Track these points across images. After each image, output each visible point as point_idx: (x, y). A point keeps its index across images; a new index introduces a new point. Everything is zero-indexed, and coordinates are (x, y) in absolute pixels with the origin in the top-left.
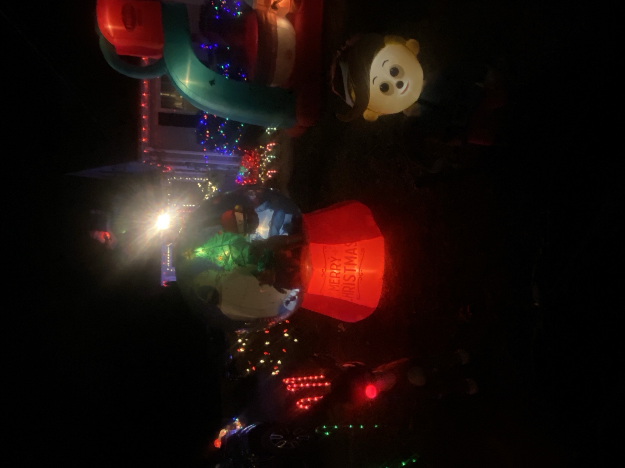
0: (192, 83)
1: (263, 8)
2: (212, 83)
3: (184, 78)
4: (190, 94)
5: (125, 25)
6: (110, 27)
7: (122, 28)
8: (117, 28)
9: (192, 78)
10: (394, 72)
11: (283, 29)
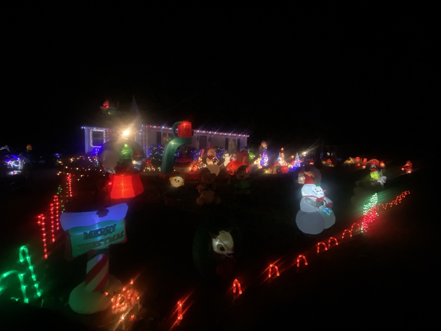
0: (173, 145)
1: (193, 163)
2: (173, 150)
3: (174, 142)
4: (169, 144)
5: (185, 129)
6: (185, 124)
7: (185, 128)
8: (185, 126)
9: (173, 144)
10: (178, 181)
11: (189, 169)
